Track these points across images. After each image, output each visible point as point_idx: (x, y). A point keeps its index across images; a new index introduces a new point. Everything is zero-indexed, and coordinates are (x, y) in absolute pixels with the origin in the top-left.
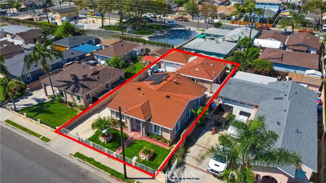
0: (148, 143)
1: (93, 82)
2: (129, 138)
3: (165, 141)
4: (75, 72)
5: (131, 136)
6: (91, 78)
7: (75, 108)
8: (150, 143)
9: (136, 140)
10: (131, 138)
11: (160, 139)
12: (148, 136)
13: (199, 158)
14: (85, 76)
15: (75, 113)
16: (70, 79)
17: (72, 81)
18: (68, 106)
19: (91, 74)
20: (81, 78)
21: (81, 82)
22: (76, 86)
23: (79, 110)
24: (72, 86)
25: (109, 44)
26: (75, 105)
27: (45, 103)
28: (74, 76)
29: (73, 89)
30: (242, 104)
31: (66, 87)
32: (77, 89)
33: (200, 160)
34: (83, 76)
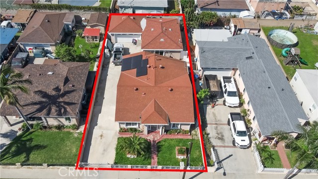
0: (172, 140)
1: (72, 94)
2: (152, 142)
3: (185, 132)
4: (37, 87)
5: (152, 140)
6: (67, 89)
7: (66, 130)
8: (174, 139)
9: (159, 142)
10: (153, 141)
11: (180, 132)
12: (167, 133)
13: (220, 136)
14: (57, 89)
15: (71, 136)
16: (38, 98)
17: (44, 100)
18: (54, 130)
19: (63, 85)
20: (54, 93)
21: (61, 100)
22: (59, 107)
23: (72, 131)
24: (54, 109)
25: (24, 21)
26: (65, 126)
27: (21, 136)
28: (40, 92)
29: (56, 111)
30: (221, 69)
31: (45, 111)
32: (63, 111)
33: (221, 138)
34: (54, 89)
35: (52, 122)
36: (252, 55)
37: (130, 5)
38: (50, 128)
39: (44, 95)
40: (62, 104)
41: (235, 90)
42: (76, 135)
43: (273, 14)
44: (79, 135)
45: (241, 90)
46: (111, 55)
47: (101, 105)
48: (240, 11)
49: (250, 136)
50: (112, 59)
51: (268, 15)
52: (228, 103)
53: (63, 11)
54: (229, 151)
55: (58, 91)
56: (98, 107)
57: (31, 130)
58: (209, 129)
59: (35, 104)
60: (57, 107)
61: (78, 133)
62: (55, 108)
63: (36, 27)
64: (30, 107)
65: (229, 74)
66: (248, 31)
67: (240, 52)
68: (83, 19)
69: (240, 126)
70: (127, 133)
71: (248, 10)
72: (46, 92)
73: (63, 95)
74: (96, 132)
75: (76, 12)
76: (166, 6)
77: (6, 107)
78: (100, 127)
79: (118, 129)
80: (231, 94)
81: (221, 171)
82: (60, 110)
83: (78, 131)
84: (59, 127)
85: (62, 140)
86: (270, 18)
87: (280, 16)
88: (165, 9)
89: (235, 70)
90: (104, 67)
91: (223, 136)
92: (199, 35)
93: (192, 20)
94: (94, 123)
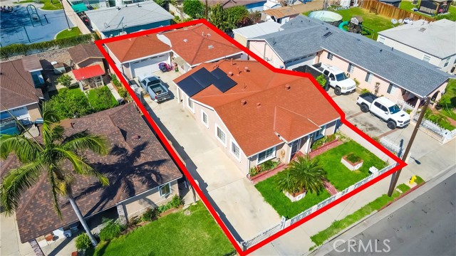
1: (148, 148)
7: (165, 214)
12: (311, 149)
13: (369, 127)
14: (118, 151)
15: (180, 218)
18: (145, 224)
19: (123, 139)
21: (139, 161)
22: (141, 172)
23: (175, 212)
24: (136, 181)
26: (160, 209)
29: (144, 183)
31: (122, 192)
32: (154, 177)
33: (373, 128)
34: (112, 153)
36: (328, 31)
37: (120, 27)
38: (135, 223)
40: (147, 167)
42: (188, 213)
44: (192, 210)
48: (260, 4)
52: (344, 88)
54: (394, 137)
55: (122, 152)
57: (98, 247)
59: (91, 190)
60: (140, 175)
61: (188, 208)
62: (137, 179)
64: (85, 199)
66: (288, 19)
67: (313, 33)
68: (53, 63)
70: (262, 173)
72: (99, 164)
73: (137, 154)
75: (38, 56)
77: (30, 220)
78: (215, 186)
80: (340, 78)
82: (149, 178)
83: (186, 206)
88: (171, 22)
89: (319, 54)
91: (371, 125)
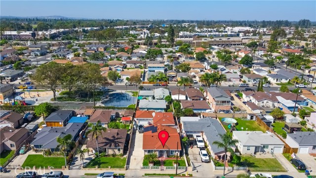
0: (170, 160)
1: (121, 139)
2: (161, 161)
4: (104, 136)
6: (118, 137)
7: (116, 157)
9: (165, 161)
11: (175, 157)
12: (168, 157)
14: (114, 137)
15: (120, 159)
16: (104, 141)
17: (107, 141)
18: (111, 157)
19: (116, 135)
20: (112, 138)
21: (116, 140)
22: (115, 143)
25: (90, 114)
26: (116, 155)
27: (94, 159)
28: (106, 138)
30: (195, 132)
31: (108, 145)
32: (117, 145)
33: (196, 159)
35: (110, 152)
36: (209, 125)
39: (108, 139)
40: (117, 142)
41: (202, 139)
42: (122, 159)
43: (224, 111)
44: (124, 159)
45: (206, 141)
46: (137, 129)
47: (134, 148)
48: (205, 110)
49: (209, 156)
50: (137, 131)
51: (221, 111)
52: (199, 145)
53: (110, 110)
54: (200, 164)
56: (132, 149)
57: (99, 157)
58: (189, 156)
62: (113, 144)
63: (98, 115)
65: (200, 134)
68: (120, 114)
69: (204, 152)
71: (211, 109)
73: (117, 139)
74: (132, 158)
75: (116, 111)
76: (166, 107)
79: (143, 156)
80: (200, 141)
81: (196, 171)
83: (123, 157)
84: (114, 155)
85: (115, 160)
86: (222, 112)
87: (228, 112)
88: (165, 109)
89: (202, 132)
90: (134, 133)
92: (183, 119)
93: (179, 112)
94: (130, 154)
